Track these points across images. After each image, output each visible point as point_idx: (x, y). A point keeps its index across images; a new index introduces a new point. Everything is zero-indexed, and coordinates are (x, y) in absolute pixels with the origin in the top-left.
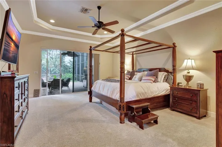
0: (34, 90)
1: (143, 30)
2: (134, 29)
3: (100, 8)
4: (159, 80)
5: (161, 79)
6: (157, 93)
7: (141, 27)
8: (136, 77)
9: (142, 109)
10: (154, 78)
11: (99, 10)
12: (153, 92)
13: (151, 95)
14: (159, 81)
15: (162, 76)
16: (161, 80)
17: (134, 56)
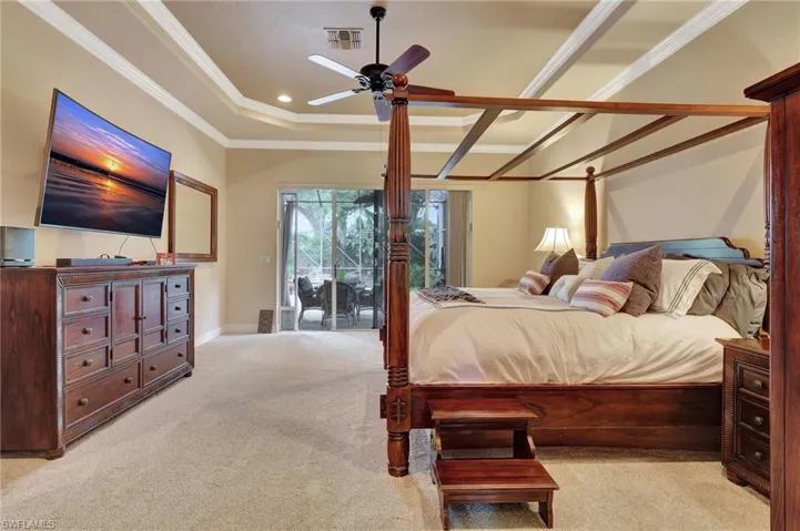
0: (258, 311)
1: (627, 57)
2: (574, 62)
3: (383, 15)
4: (665, 300)
5: (678, 296)
6: (624, 370)
7: (599, 45)
8: (562, 285)
9: (515, 432)
10: (624, 289)
11: (378, 21)
12: (593, 362)
13: (584, 376)
14: (666, 305)
15: (685, 284)
16: (675, 304)
17: (599, 185)
